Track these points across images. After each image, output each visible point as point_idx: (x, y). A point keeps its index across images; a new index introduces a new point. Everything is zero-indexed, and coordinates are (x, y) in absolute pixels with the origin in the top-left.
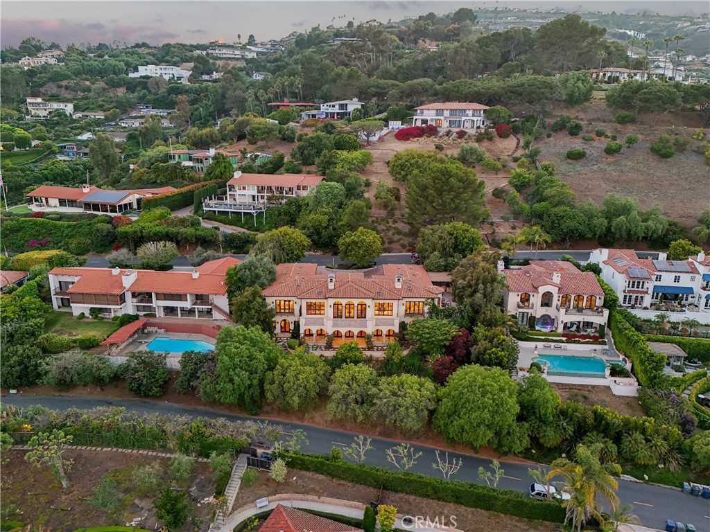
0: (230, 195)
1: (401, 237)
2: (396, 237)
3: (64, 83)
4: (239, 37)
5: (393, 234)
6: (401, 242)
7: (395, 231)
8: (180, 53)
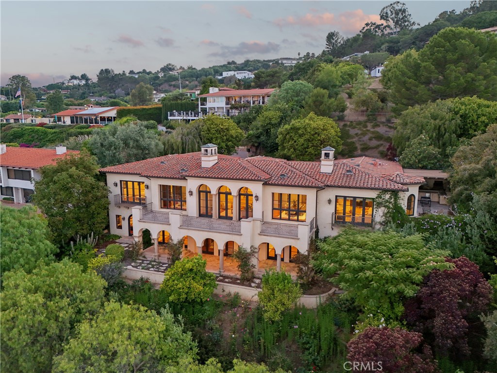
0: (201, 108)
1: (381, 142)
2: (374, 143)
3: (173, 83)
4: (299, 54)
5: (370, 139)
6: (381, 149)
7: (373, 136)
8: (254, 65)
